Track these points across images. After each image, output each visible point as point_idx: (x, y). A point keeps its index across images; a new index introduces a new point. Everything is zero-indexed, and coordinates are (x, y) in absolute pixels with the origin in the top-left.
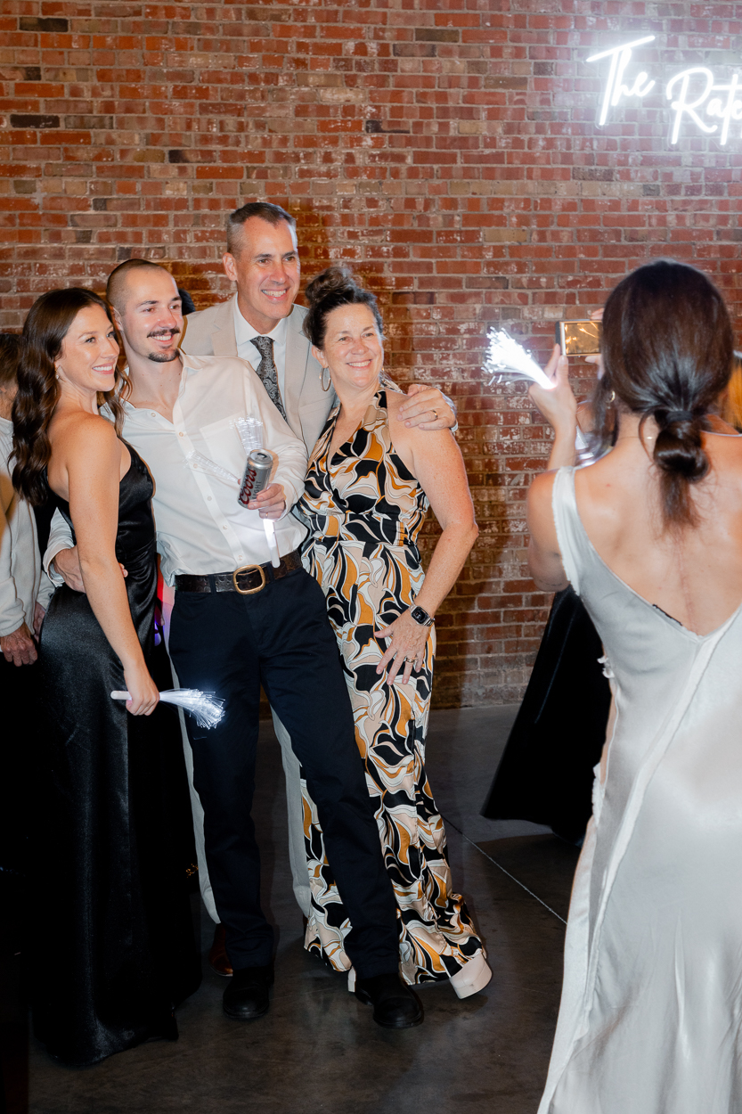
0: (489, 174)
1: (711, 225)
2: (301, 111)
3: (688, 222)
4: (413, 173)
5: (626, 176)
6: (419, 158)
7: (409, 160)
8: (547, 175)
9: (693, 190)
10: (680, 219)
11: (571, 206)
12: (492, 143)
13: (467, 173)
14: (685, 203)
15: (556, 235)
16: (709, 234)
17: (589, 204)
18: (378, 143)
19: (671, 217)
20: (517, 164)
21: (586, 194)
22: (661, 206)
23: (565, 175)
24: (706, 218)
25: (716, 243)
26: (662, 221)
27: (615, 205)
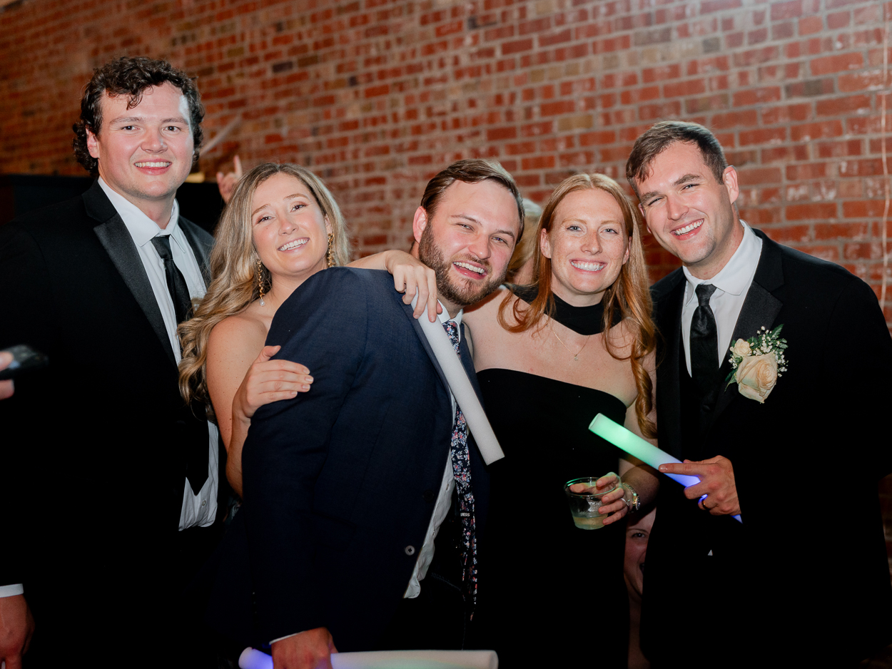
0: (560, 55)
1: (778, 80)
2: (424, 21)
3: (753, 80)
4: (501, 66)
5: (684, 32)
6: (507, 49)
7: (498, 54)
8: (609, 46)
9: (758, 36)
10: (743, 76)
11: (631, 80)
12: (561, 20)
13: (543, 58)
14: (748, 55)
15: (619, 116)
16: (775, 93)
17: (649, 74)
18: (476, 39)
19: (733, 74)
20: (583, 40)
21: (645, 64)
22: (721, 64)
23: (625, 42)
24: (772, 71)
25: (785, 102)
26: (723, 83)
27: (674, 71)
